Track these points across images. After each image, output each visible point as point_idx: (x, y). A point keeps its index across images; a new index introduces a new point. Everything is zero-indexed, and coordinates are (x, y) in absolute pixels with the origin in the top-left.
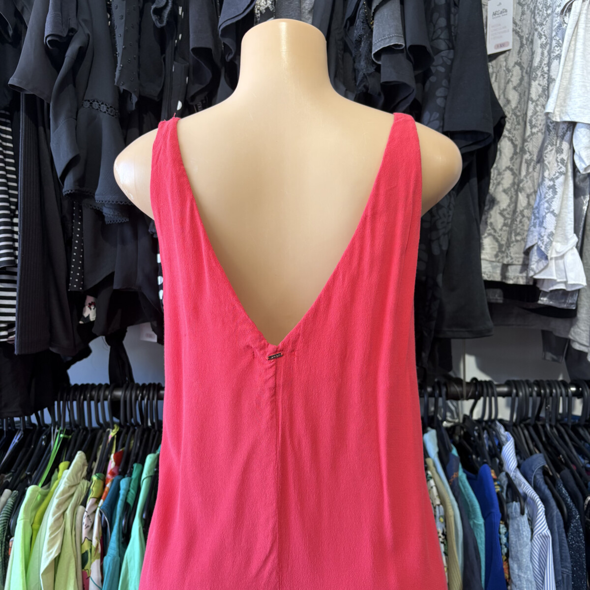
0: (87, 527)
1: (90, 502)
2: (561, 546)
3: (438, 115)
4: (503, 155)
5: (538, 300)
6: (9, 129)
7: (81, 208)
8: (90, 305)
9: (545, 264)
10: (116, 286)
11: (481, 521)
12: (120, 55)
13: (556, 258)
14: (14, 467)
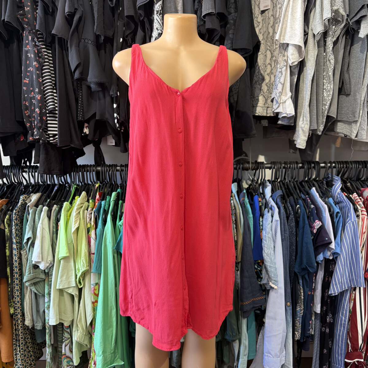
0: (89, 218)
1: (89, 209)
2: (284, 225)
3: (230, 42)
4: (267, 57)
5: (278, 122)
6: (51, 52)
7: (81, 85)
8: (86, 127)
9: (278, 106)
10: (97, 118)
11: (251, 215)
12: (96, 19)
13: (283, 103)
14: (57, 197)
